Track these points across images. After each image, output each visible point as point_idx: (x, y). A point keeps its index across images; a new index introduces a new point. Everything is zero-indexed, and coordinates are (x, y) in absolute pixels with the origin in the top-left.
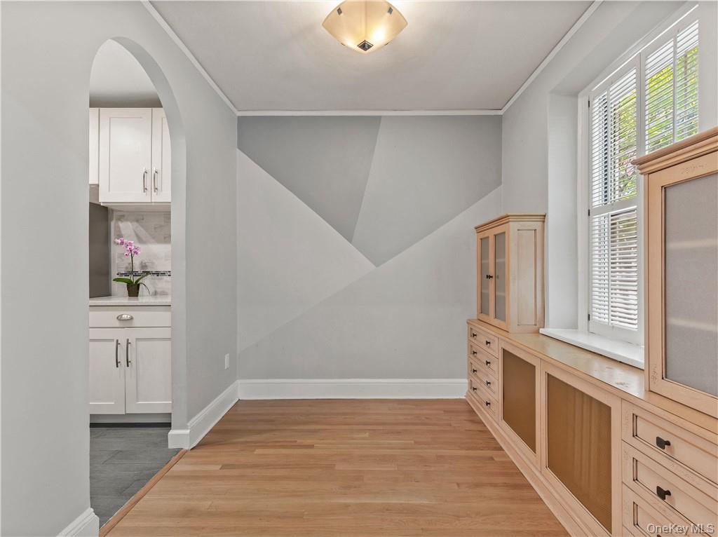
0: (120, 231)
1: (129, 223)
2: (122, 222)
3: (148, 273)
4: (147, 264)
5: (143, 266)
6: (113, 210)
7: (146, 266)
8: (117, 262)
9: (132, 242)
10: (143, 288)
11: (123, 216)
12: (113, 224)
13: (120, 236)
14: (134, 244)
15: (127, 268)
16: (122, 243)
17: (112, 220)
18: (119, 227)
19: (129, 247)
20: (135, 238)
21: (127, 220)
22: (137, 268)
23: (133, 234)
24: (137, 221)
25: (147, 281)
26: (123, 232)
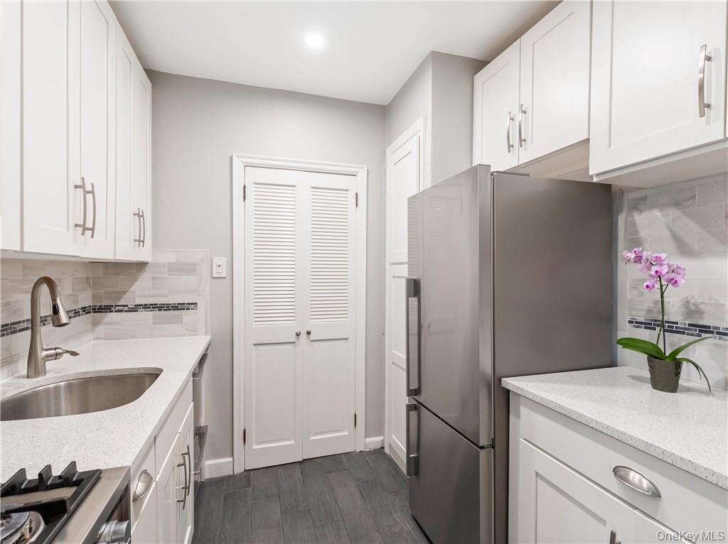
0: (636, 232)
1: (657, 213)
2: (641, 211)
3: (705, 329)
4: (702, 306)
5: (691, 309)
6: (622, 192)
7: (699, 313)
8: (629, 297)
9: (663, 256)
10: (689, 373)
11: (644, 199)
12: (622, 219)
13: (636, 242)
14: (670, 258)
15: (650, 311)
16: (638, 259)
17: (619, 212)
18: (634, 224)
19: (654, 268)
20: (672, 245)
21: (652, 207)
22: (675, 313)
23: (667, 234)
24: (677, 204)
25: (701, 352)
26: (643, 233)
